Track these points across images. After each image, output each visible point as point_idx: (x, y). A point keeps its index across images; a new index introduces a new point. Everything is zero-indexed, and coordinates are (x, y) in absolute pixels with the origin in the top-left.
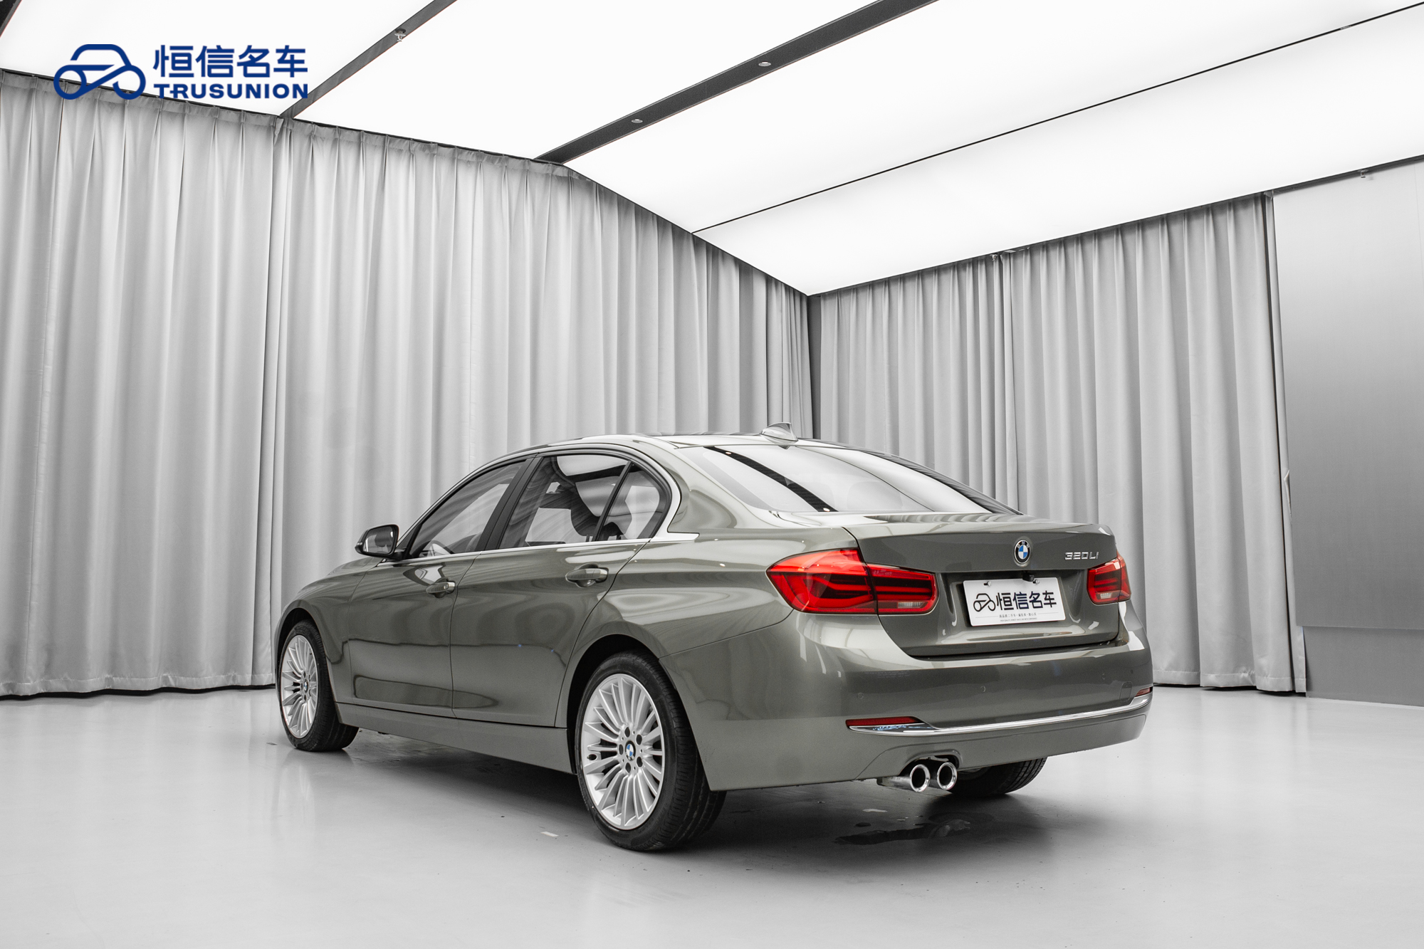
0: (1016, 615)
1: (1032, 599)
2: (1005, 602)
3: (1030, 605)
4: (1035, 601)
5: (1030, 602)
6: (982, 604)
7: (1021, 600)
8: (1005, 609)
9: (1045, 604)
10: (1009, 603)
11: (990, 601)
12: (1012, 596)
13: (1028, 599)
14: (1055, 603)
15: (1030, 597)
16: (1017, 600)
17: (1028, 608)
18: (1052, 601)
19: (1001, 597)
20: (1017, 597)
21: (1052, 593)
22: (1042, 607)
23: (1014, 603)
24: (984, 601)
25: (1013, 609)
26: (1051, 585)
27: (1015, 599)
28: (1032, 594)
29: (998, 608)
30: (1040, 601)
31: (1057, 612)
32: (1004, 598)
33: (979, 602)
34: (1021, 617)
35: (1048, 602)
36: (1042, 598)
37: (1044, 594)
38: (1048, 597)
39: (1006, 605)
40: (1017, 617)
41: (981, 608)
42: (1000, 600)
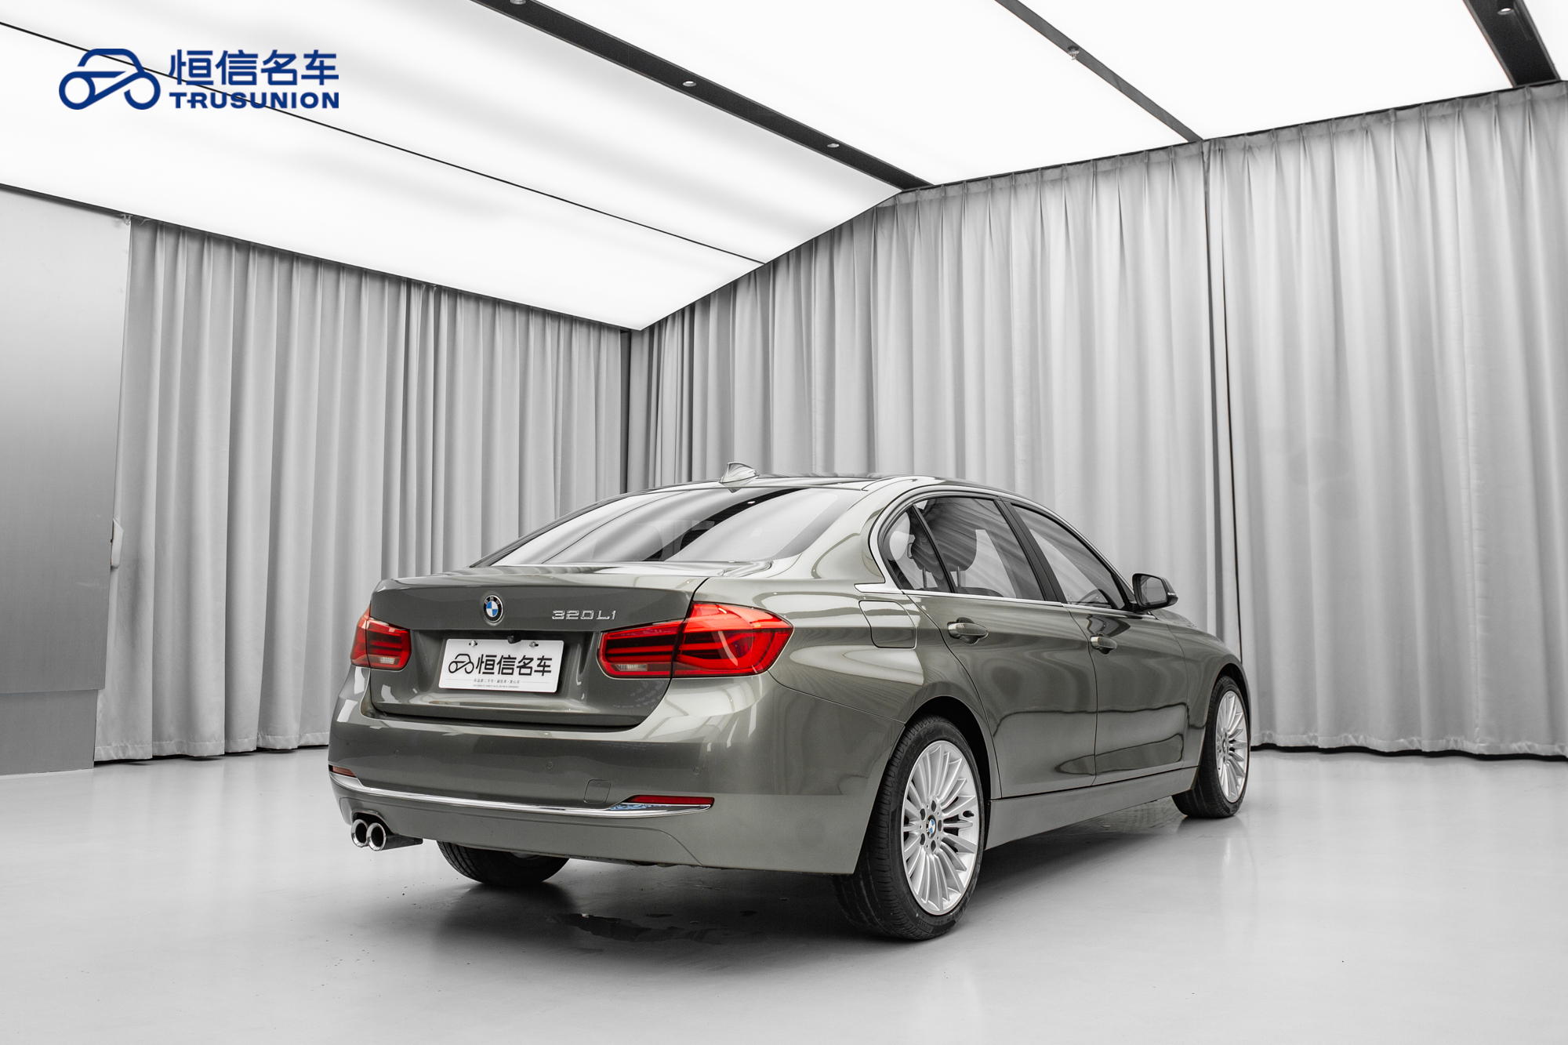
0: (495, 681)
1: (522, 664)
2: (486, 665)
3: (516, 671)
4: (524, 666)
5: (518, 667)
6: (457, 665)
7: (507, 665)
8: (484, 673)
9: (535, 671)
10: (491, 667)
11: (470, 662)
12: (497, 660)
13: (516, 664)
14: (550, 672)
15: (519, 662)
16: (502, 663)
17: (512, 674)
18: (546, 669)
19: (484, 659)
20: (503, 660)
21: (551, 659)
22: (530, 674)
23: (497, 667)
24: (463, 662)
25: (493, 673)
26: (553, 650)
27: (500, 663)
28: (524, 658)
29: (476, 671)
30: (531, 668)
31: (549, 683)
32: (487, 660)
33: (456, 662)
34: (500, 684)
35: (541, 669)
36: (534, 664)
37: (538, 659)
38: (542, 664)
39: (486, 669)
40: (495, 683)
41: (457, 670)
42: (482, 662)
